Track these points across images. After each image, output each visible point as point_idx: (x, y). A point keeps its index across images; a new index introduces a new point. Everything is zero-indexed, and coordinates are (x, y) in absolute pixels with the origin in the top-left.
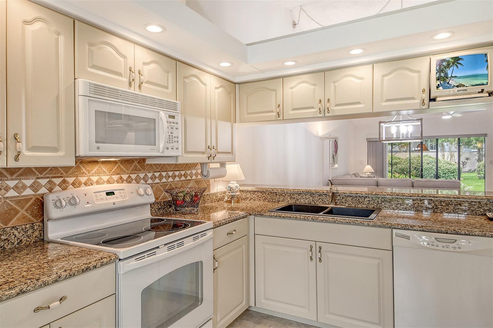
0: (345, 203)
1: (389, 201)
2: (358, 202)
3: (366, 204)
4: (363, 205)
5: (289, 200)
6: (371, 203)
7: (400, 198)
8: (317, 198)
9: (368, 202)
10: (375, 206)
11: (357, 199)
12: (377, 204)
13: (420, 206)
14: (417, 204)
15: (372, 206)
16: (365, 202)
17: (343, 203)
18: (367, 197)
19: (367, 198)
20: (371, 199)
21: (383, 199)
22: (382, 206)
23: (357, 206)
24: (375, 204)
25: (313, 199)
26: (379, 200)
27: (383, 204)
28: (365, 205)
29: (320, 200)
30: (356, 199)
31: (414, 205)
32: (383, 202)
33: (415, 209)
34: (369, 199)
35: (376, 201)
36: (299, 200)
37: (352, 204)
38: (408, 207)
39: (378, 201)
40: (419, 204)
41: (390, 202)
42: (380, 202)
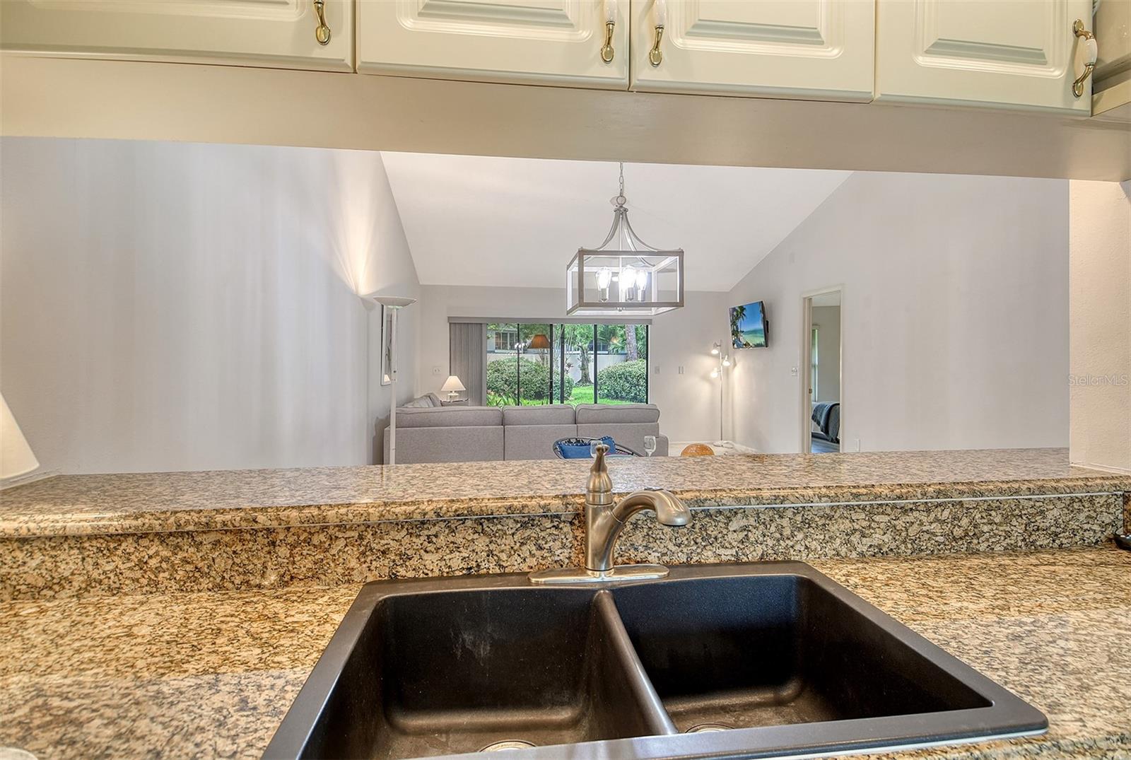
0: (647, 547)
1: (820, 523)
2: (699, 540)
3: (735, 544)
4: (722, 551)
5: (353, 563)
6: (752, 539)
7: (858, 506)
8: (509, 541)
9: (741, 535)
10: (770, 551)
11: (698, 526)
12: (778, 541)
13: (927, 532)
14: (916, 526)
15: (760, 550)
16: (731, 537)
17: (636, 549)
18: (736, 513)
19: (739, 516)
20: (752, 521)
21: (799, 518)
22: (798, 547)
23: (695, 559)
24: (770, 542)
25: (492, 547)
26: (785, 522)
27: (800, 536)
28: (729, 552)
29: (524, 548)
30: (693, 527)
31: (907, 530)
32: (800, 529)
33: (909, 546)
34: (744, 522)
35: (773, 529)
36: (414, 562)
37: (674, 549)
38: (886, 540)
39: (780, 529)
40: (921, 524)
41: (824, 525)
42: (787, 532)
